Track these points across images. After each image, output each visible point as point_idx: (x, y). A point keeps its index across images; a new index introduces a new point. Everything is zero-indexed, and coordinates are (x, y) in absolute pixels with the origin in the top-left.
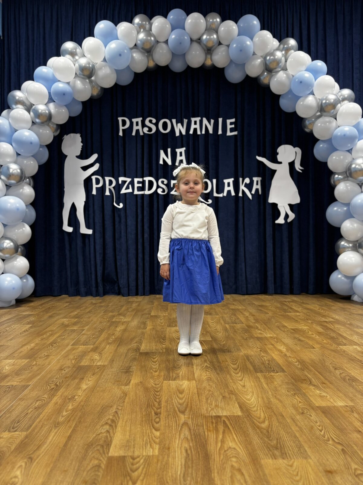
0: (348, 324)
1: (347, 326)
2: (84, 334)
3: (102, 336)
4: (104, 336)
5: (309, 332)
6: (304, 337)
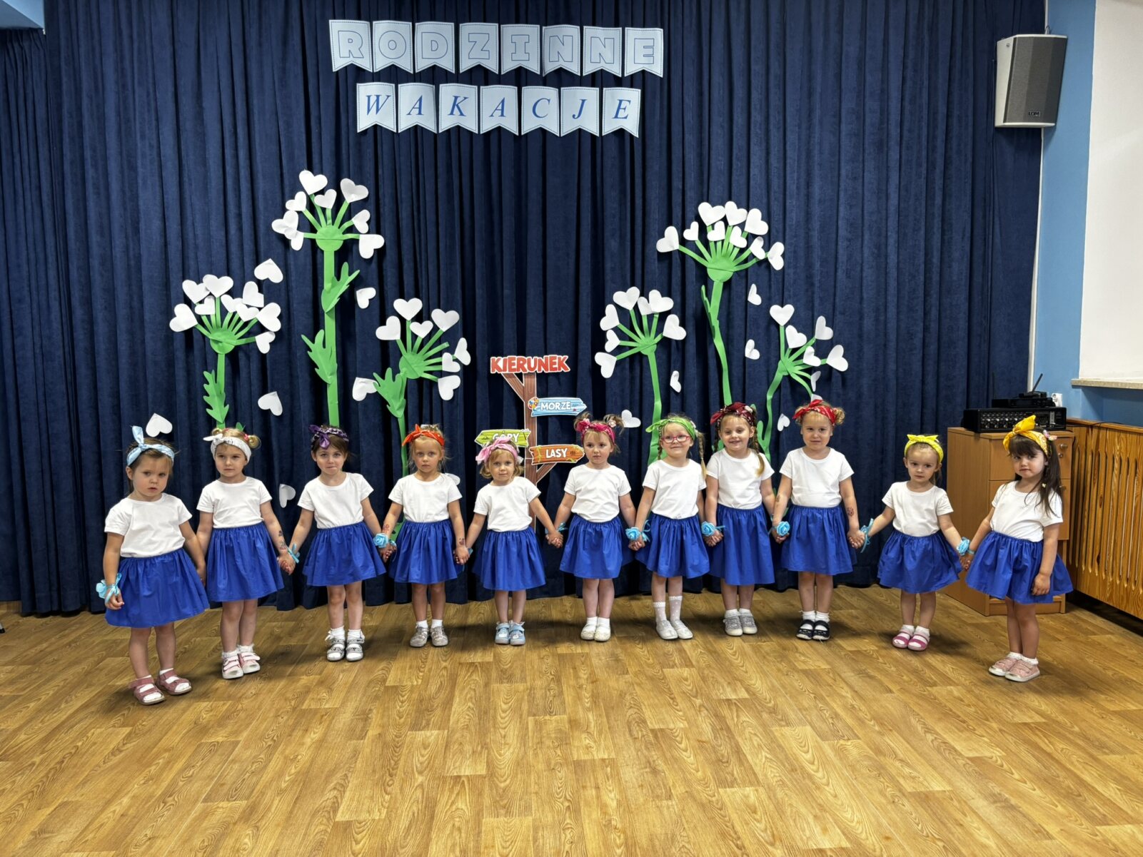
0: (769, 708)
1: (765, 715)
2: (234, 761)
3: (272, 764)
4: (276, 763)
5: (681, 743)
6: (666, 761)
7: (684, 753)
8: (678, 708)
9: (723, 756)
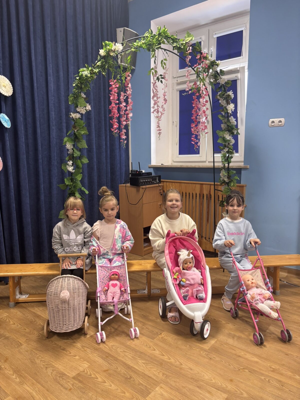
7: (105, 384)
8: (72, 354)
9: (124, 374)
